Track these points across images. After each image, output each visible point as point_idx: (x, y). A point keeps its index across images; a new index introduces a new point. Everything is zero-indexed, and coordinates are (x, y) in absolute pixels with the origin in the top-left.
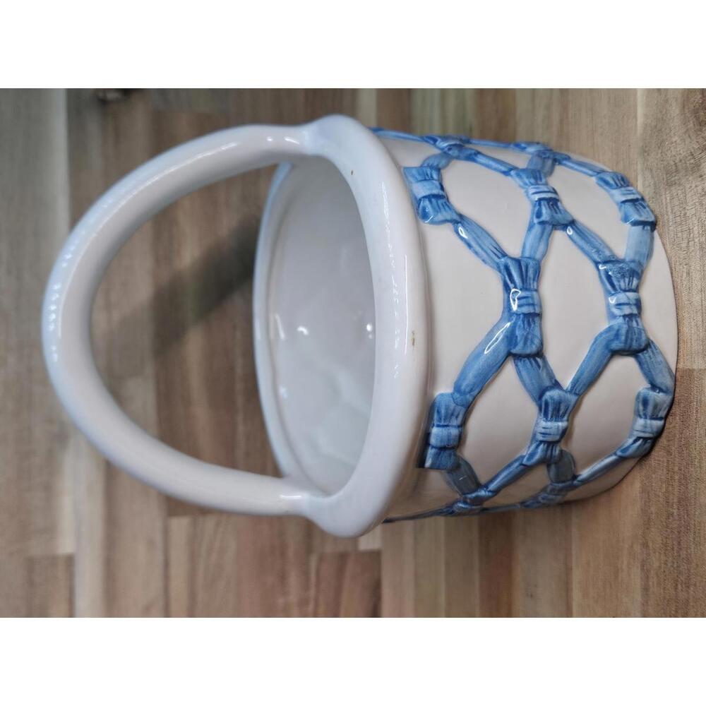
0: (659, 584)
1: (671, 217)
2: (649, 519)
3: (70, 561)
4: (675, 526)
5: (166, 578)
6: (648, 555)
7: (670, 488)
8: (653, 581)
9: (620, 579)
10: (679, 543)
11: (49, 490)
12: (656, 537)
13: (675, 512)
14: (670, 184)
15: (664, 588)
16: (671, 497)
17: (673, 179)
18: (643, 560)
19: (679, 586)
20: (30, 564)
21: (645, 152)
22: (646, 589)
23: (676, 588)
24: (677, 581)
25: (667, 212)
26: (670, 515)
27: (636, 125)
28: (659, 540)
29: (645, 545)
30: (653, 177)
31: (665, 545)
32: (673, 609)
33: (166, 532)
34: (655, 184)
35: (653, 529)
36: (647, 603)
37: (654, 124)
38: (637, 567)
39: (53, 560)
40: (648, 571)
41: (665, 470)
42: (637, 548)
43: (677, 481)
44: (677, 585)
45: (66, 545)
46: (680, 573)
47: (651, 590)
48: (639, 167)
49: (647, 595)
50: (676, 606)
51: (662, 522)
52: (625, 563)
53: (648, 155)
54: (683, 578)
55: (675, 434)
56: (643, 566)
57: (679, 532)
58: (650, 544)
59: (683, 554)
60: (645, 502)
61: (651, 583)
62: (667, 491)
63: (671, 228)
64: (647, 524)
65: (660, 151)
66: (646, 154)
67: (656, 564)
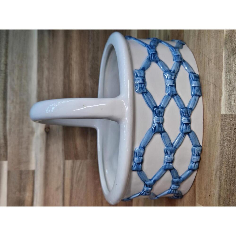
0: (225, 184)
1: (234, 65)
2: (222, 163)
3: (34, 172)
4: (231, 165)
5: (64, 179)
6: (221, 175)
7: (230, 153)
8: (223, 183)
9: (212, 182)
10: (232, 171)
11: (28, 149)
12: (224, 169)
13: (231, 161)
14: (234, 54)
15: (226, 186)
16: (230, 156)
17: (235, 52)
18: (220, 177)
19: (231, 185)
20: (21, 173)
21: (226, 43)
22: (220, 186)
23: (230, 186)
24: (231, 183)
25: (232, 63)
26: (229, 162)
27: (223, 35)
28: (225, 170)
29: (221, 172)
30: (228, 52)
31: (227, 172)
32: (229, 192)
33: (64, 165)
34: (229, 54)
35: (223, 167)
36: (221, 190)
37: (229, 34)
38: (218, 179)
39: (28, 172)
40: (221, 180)
41: (228, 147)
42: (218, 173)
43: (232, 151)
44: (230, 184)
45: (32, 167)
46: (232, 181)
47: (222, 186)
48: (224, 48)
49: (221, 188)
50: (230, 191)
51: (226, 164)
52: (214, 177)
53: (227, 44)
54: (232, 182)
55: (232, 135)
56: (219, 179)
57: (232, 167)
58: (222, 172)
59: (233, 174)
60: (221, 158)
61: (222, 184)
62: (228, 154)
63: (234, 68)
64: (221, 165)
65: (231, 43)
66: (226, 44)
67: (224, 178)
